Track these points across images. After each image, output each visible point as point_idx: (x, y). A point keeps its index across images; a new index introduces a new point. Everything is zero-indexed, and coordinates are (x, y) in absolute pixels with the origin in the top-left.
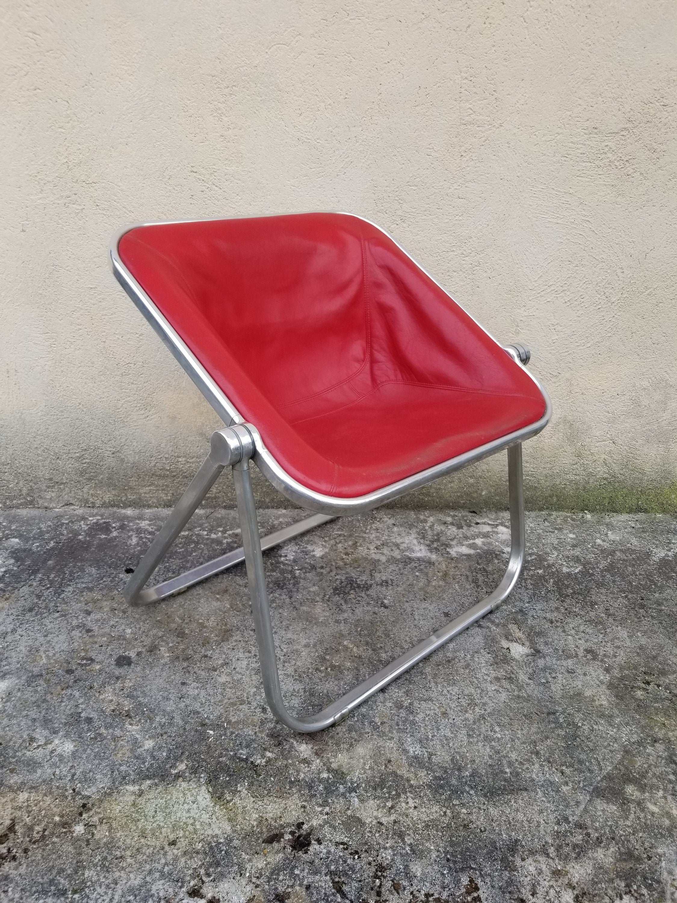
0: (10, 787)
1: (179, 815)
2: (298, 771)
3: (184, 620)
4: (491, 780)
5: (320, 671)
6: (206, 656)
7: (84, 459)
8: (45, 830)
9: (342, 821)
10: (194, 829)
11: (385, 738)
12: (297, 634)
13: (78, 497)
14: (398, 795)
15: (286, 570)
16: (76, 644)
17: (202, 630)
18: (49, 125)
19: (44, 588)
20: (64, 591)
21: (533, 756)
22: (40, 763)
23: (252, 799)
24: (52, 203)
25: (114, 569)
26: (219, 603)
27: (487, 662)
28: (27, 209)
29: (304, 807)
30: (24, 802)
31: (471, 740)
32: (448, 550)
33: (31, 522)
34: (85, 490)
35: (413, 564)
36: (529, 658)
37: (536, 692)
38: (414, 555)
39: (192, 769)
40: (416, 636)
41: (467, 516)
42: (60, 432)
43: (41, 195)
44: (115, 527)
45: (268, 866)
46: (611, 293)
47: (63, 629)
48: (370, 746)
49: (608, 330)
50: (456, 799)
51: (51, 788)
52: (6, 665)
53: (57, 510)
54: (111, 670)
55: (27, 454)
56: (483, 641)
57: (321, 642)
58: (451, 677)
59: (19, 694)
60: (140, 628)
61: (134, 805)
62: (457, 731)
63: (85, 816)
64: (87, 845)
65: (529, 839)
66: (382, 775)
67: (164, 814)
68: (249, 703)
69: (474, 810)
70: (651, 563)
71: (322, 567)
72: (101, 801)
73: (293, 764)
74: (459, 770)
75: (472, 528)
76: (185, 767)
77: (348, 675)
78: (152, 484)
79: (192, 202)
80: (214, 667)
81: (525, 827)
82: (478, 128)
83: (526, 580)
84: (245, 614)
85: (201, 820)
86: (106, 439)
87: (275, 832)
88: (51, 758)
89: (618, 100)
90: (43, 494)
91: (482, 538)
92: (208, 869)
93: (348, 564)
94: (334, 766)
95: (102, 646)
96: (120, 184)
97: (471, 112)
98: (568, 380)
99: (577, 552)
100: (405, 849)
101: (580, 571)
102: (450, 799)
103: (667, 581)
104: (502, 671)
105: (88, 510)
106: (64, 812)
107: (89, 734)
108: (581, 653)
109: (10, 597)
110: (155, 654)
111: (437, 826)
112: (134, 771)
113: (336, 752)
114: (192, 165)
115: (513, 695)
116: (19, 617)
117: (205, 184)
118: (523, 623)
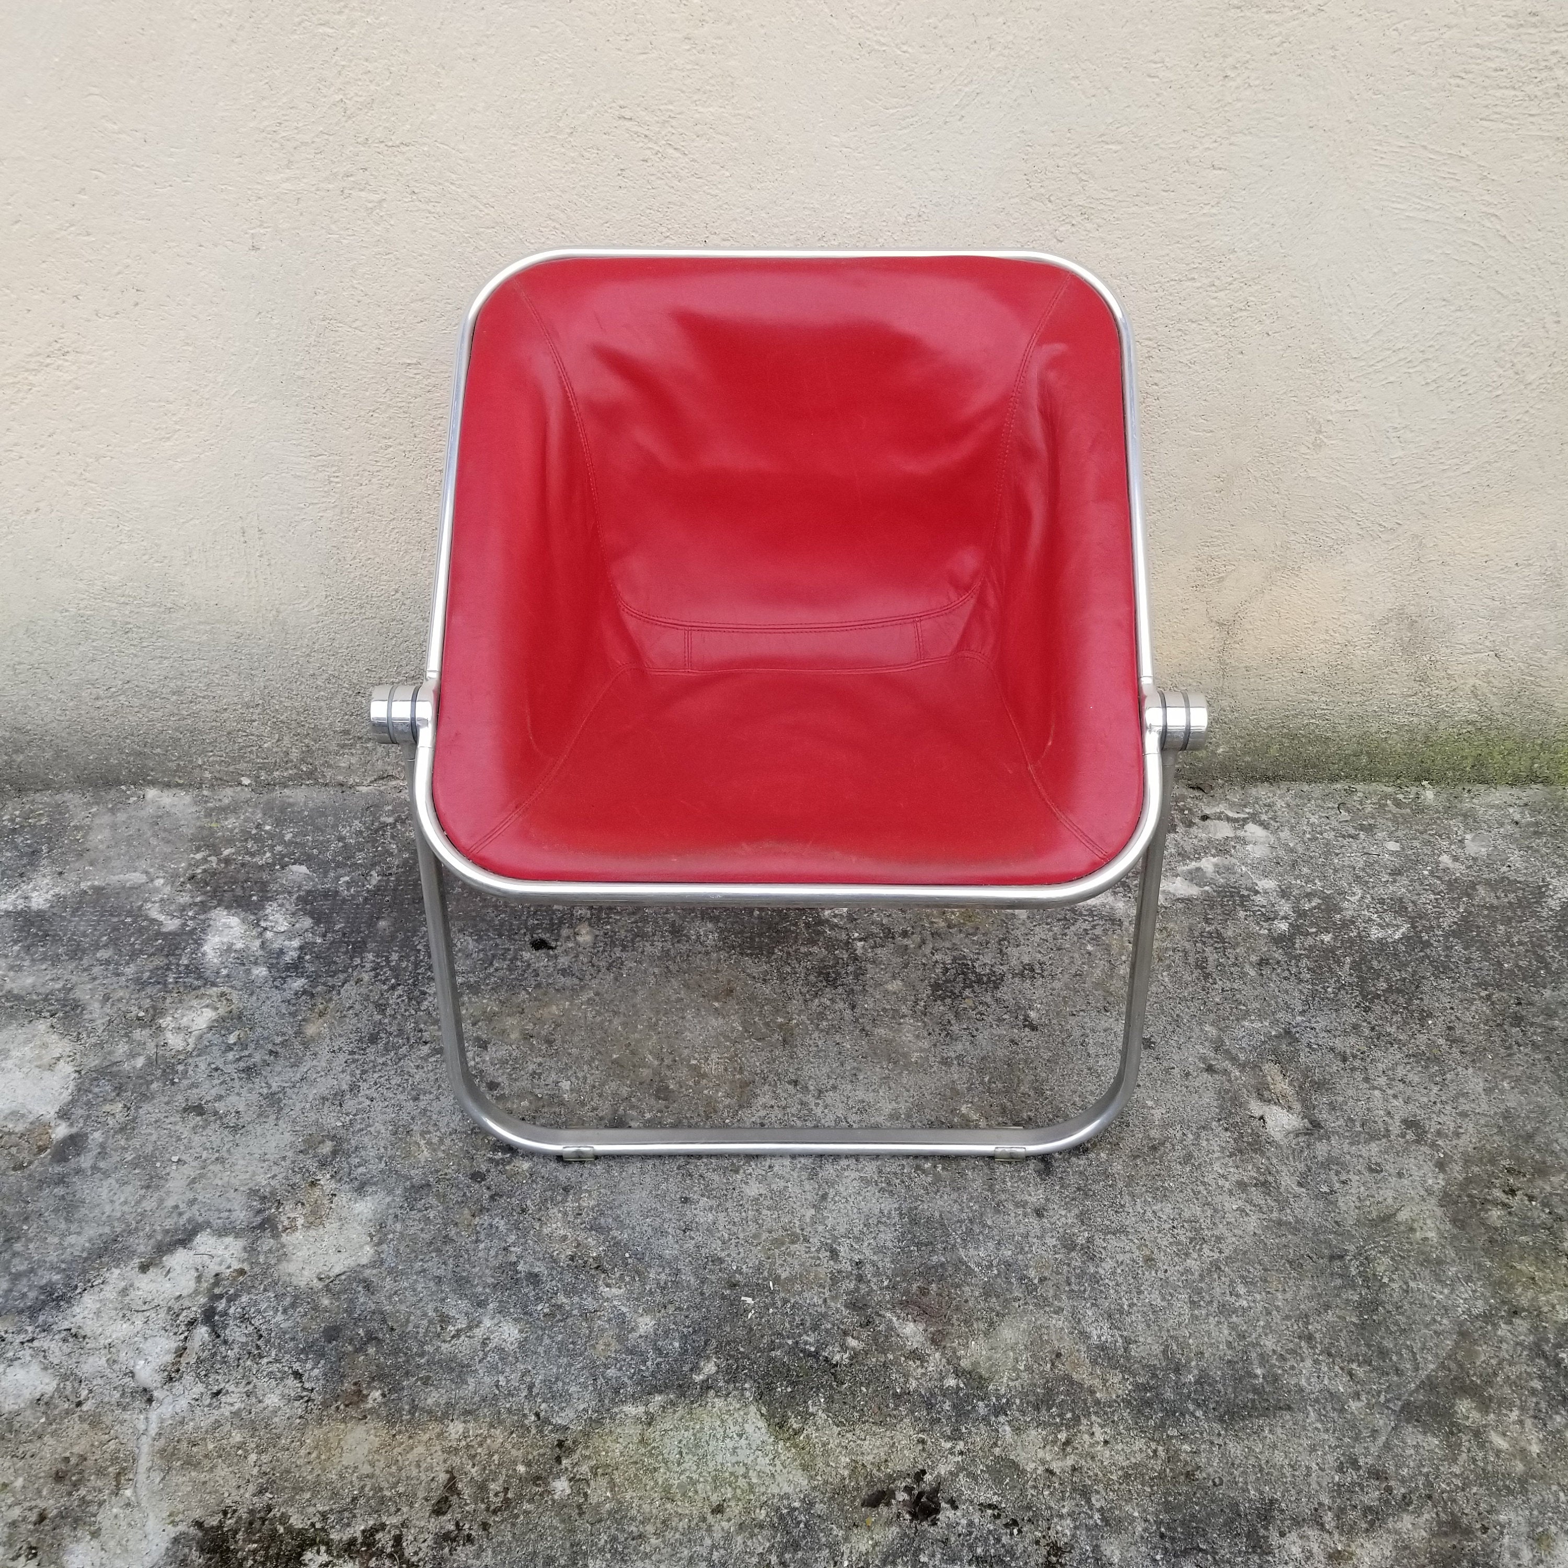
0: (430, 1412)
2: (906, 1376)
3: (663, 1060)
4: (1230, 1390)
5: (924, 1171)
8: (506, 1490)
9: (987, 1466)
10: (749, 1484)
11: (1047, 1309)
12: (873, 1091)
14: (1076, 1420)
15: (837, 939)
17: (698, 1082)
18: (297, 20)
19: (386, 987)
20: (424, 993)
21: (1303, 1344)
22: (468, 1366)
23: (836, 1430)
24: (313, 189)
25: (510, 939)
26: (721, 1020)
27: (1223, 1149)
28: (260, 201)
29: (923, 1442)
30: (460, 1440)
31: (1196, 1312)
33: (320, 821)
35: (1082, 925)
36: (1301, 1139)
37: (1310, 1214)
39: (727, 1373)
40: (1092, 1093)
41: (1183, 798)
42: (359, 645)
43: (288, 173)
45: (877, 1549)
46: (1527, 365)
48: (1023, 1326)
49: (1512, 438)
50: (1173, 1426)
51: (499, 1413)
52: (359, 1165)
53: (364, 789)
56: (1215, 1104)
57: (920, 1106)
58: (1160, 1183)
59: (399, 1226)
60: (585, 1078)
61: (643, 1441)
62: (1171, 1295)
63: (565, 1462)
64: (580, 1514)
65: (1293, 1498)
66: (1048, 1382)
67: (695, 1458)
68: (806, 1240)
69: (1203, 1446)
70: (1544, 914)
72: (586, 1434)
73: (896, 1362)
74: (1177, 1371)
75: (1194, 830)
76: (714, 1369)
77: (974, 1180)
79: (623, 185)
81: (1287, 1477)
82: (1267, 17)
83: (1298, 958)
84: (773, 1046)
85: (758, 1468)
87: (879, 1487)
88: (486, 1355)
90: (331, 760)
91: (1214, 856)
92: (782, 1554)
93: (955, 926)
94: (965, 1364)
96: (462, 147)
98: (1417, 536)
99: (1400, 888)
100: (1092, 1517)
101: (1405, 937)
102: (1162, 1426)
104: (1250, 1168)
106: (530, 1457)
107: (539, 1308)
108: (1396, 1128)
109: (326, 1008)
111: (1143, 1475)
112: (631, 1378)
113: (967, 1338)
114: (622, 103)
115: (1270, 1220)
116: (356, 1057)
117: (650, 145)
118: (1290, 1060)
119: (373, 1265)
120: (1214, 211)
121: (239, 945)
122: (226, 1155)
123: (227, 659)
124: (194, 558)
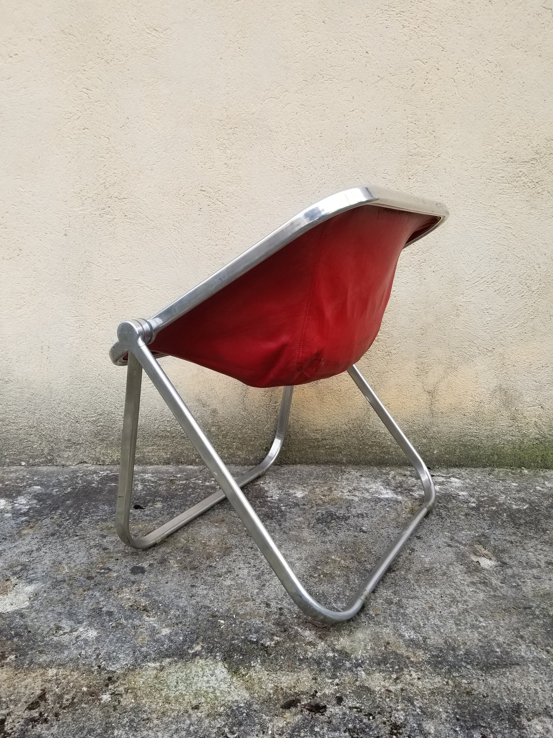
0: (40, 664)
1: (199, 685)
2: (306, 651)
3: (189, 541)
4: (484, 657)
5: (314, 577)
6: (211, 566)
7: (99, 422)
8: (73, 698)
9: (352, 690)
10: (215, 696)
11: (380, 626)
13: (91, 456)
14: (401, 669)
15: (273, 506)
16: (94, 558)
17: (205, 548)
18: (93, 155)
19: (64, 520)
20: (81, 521)
21: (519, 639)
22: (66, 646)
23: (266, 673)
24: (90, 213)
26: (218, 529)
27: (461, 571)
28: (70, 218)
29: (315, 679)
30: (53, 676)
31: (459, 627)
32: (411, 493)
33: (51, 475)
34: (98, 450)
35: (383, 503)
36: (498, 568)
37: (509, 593)
38: (382, 496)
39: (208, 649)
42: (81, 399)
43: (82, 208)
45: (289, 725)
46: (531, 284)
47: (82, 547)
48: (368, 632)
49: (531, 313)
50: (455, 672)
51: (78, 665)
52: (32, 574)
53: (73, 467)
54: (127, 577)
55: (51, 418)
56: (454, 556)
57: (312, 557)
58: (432, 582)
59: (45, 595)
61: (156, 677)
62: (445, 621)
63: (110, 686)
64: (114, 711)
65: (531, 703)
66: (383, 654)
67: (185, 685)
68: (253, 600)
69: (474, 680)
71: (304, 505)
72: (125, 675)
74: (453, 650)
76: (200, 649)
77: (340, 580)
78: (155, 444)
79: (200, 214)
80: (219, 574)
81: (524, 694)
82: (421, 158)
83: (482, 514)
84: (243, 537)
85: (221, 689)
86: (119, 405)
87: (291, 698)
88: (77, 642)
89: (528, 137)
90: (61, 453)
91: (439, 485)
92: (232, 728)
93: (326, 503)
94: (338, 647)
95: (118, 559)
96: (144, 199)
97: (416, 146)
98: (502, 354)
99: (522, 495)
100: (415, 711)
101: (527, 508)
102: (449, 672)
104: (476, 577)
105: (99, 467)
106: (91, 684)
107: (110, 624)
108: (543, 564)
109: (34, 526)
110: (165, 565)
111: (442, 692)
112: (153, 651)
113: (338, 637)
114: (202, 185)
115: (490, 595)
116: (43, 540)
117: (211, 200)
118: (487, 543)
119: (28, 608)
123: (26, 405)
124: (21, 359)
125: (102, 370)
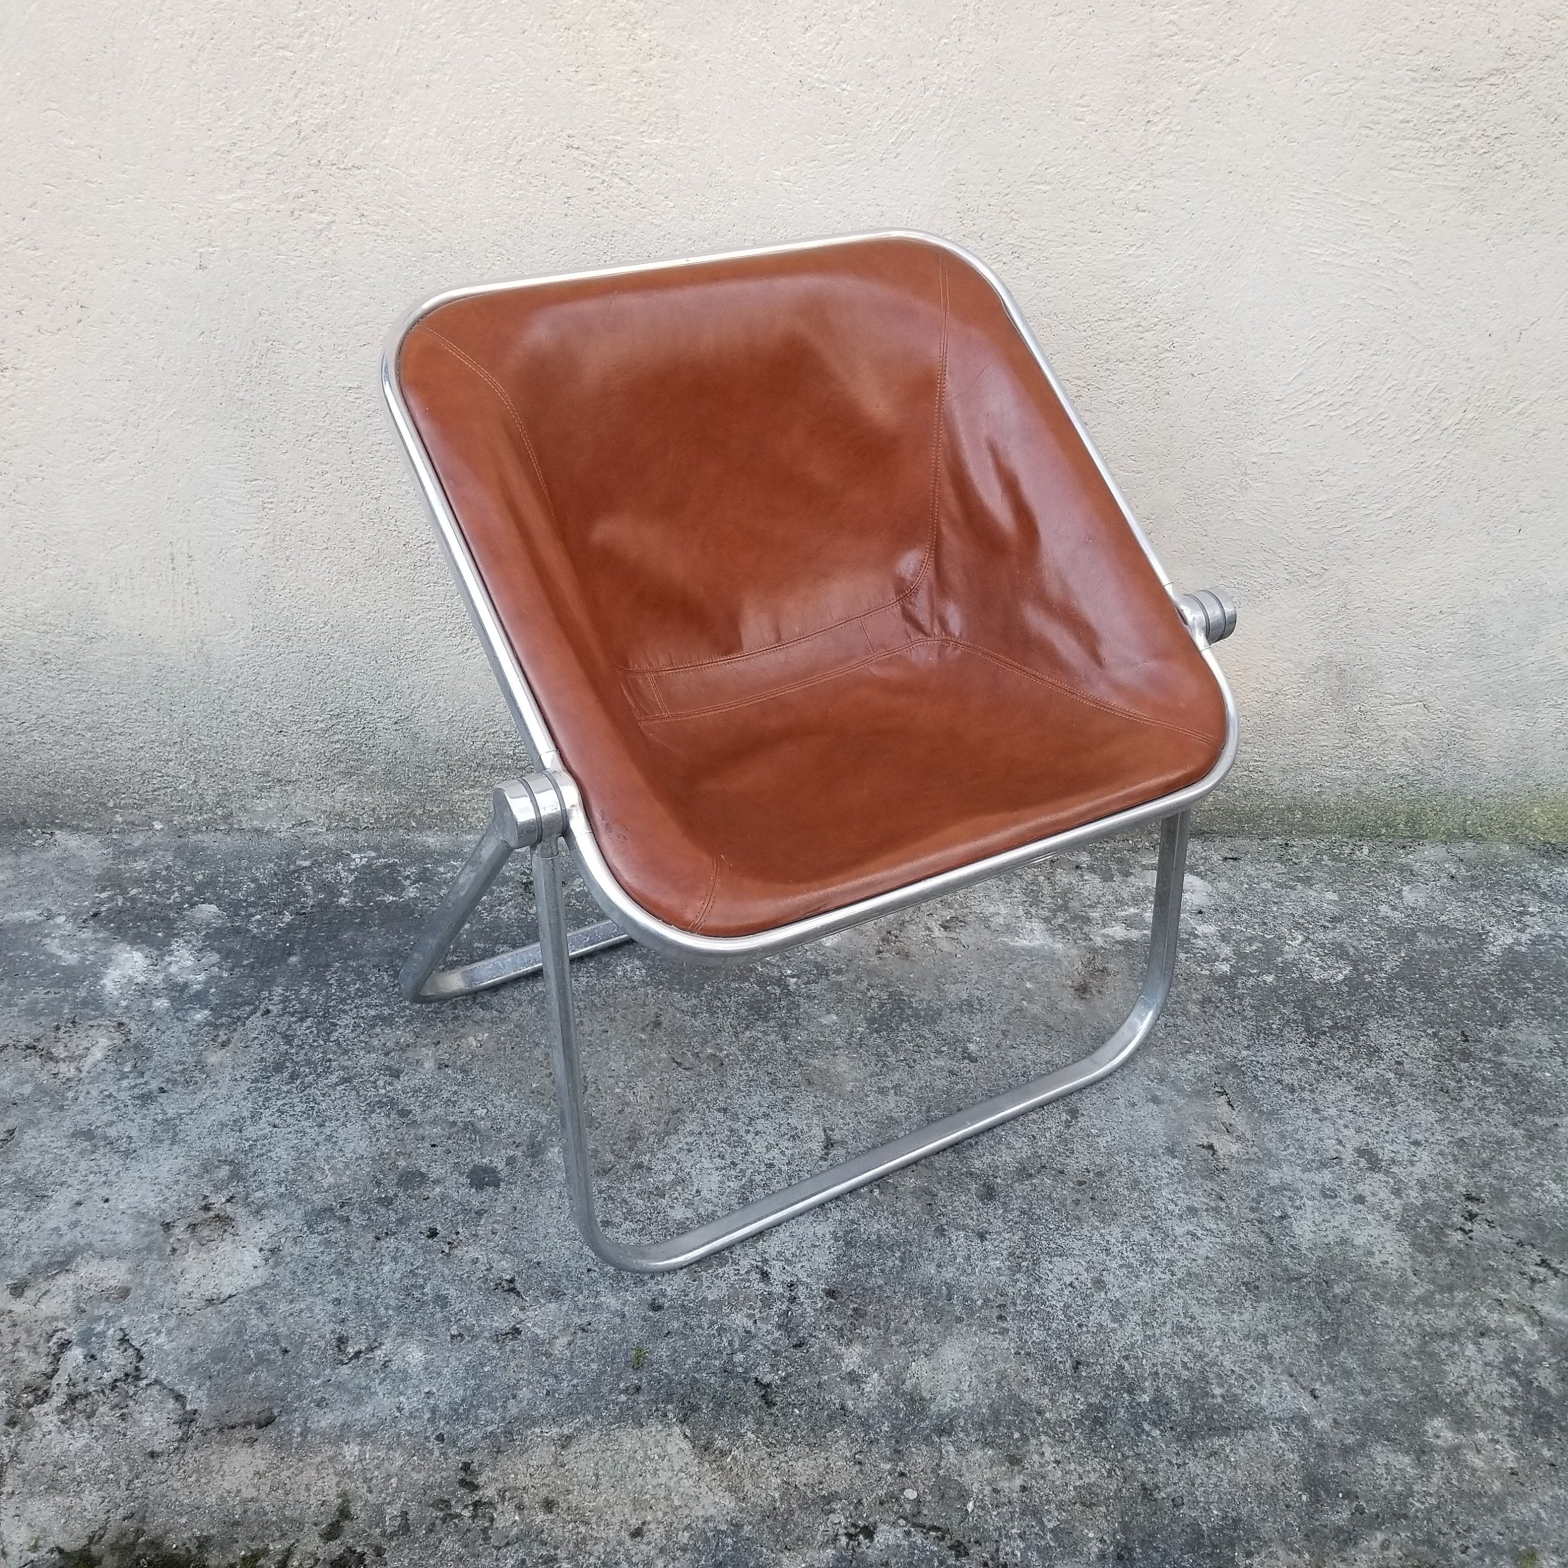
0: (323, 1434)
2: (842, 1397)
4: (1187, 1409)
6: (640, 1166)
7: (335, 733)
8: (404, 1513)
9: (929, 1488)
10: (671, 1506)
11: (992, 1330)
13: (322, 809)
14: (1025, 1439)
15: (769, 975)
16: (384, 1142)
20: (335, 1025)
21: (1262, 1364)
23: (766, 1451)
24: (264, 209)
27: (1171, 1175)
28: (210, 220)
29: (859, 1463)
30: (355, 1463)
31: (1149, 1333)
32: (1086, 929)
33: (233, 864)
34: (339, 796)
35: (1019, 964)
36: (1251, 1165)
38: (1019, 943)
39: (649, 1395)
42: (284, 680)
43: (240, 193)
44: (408, 877)
46: (1442, 410)
47: (351, 1109)
48: (967, 1346)
51: (399, 1435)
52: (257, 1189)
54: (463, 1197)
55: (214, 724)
56: (1162, 1132)
58: (1108, 1208)
59: (297, 1250)
60: (502, 1106)
61: (555, 1463)
62: (1122, 1316)
64: (484, 1539)
65: (1259, 1519)
66: (994, 1402)
67: (613, 1481)
69: (1160, 1465)
70: (1486, 959)
72: (494, 1457)
73: (831, 1383)
75: (1131, 879)
77: (914, 1205)
79: (569, 212)
80: (658, 1187)
81: (1251, 1497)
82: (1187, 65)
83: (1241, 998)
84: (702, 1075)
85: (681, 1490)
86: (381, 695)
88: (386, 1377)
89: (1490, 9)
90: (249, 803)
94: (905, 1385)
95: (435, 1145)
97: (1175, 29)
99: (1340, 934)
100: (1043, 1537)
101: (1346, 978)
103: (1514, 999)
104: (1200, 1193)
105: (346, 837)
106: (432, 1480)
108: (1348, 1155)
109: (229, 1040)
110: (542, 1163)
113: (907, 1359)
114: (570, 132)
115: (1223, 1244)
116: (259, 1085)
117: (597, 174)
118: (1238, 1092)
119: (267, 1285)
120: (1139, 252)
121: (141, 979)
122: (114, 1179)
123: (147, 694)
124: (120, 585)
125: (332, 611)
